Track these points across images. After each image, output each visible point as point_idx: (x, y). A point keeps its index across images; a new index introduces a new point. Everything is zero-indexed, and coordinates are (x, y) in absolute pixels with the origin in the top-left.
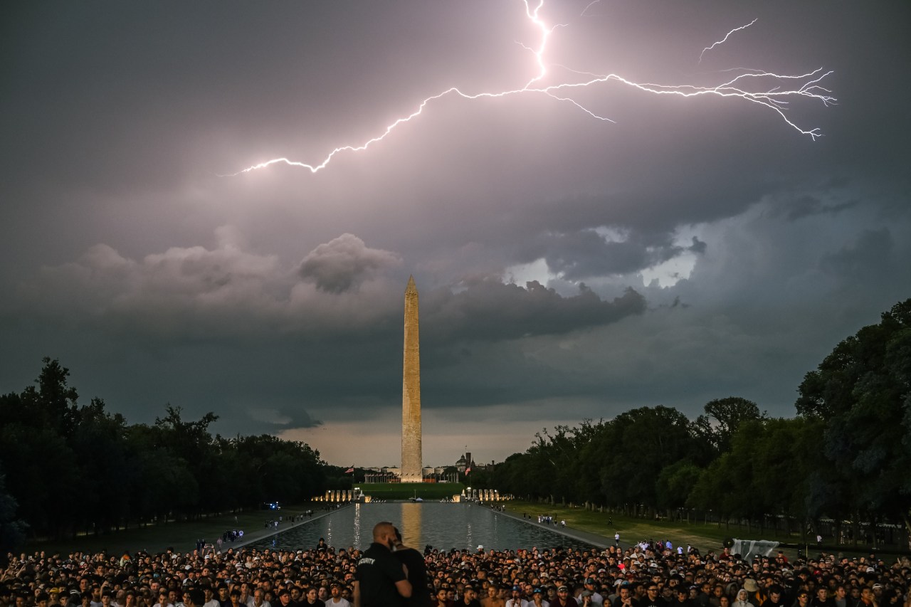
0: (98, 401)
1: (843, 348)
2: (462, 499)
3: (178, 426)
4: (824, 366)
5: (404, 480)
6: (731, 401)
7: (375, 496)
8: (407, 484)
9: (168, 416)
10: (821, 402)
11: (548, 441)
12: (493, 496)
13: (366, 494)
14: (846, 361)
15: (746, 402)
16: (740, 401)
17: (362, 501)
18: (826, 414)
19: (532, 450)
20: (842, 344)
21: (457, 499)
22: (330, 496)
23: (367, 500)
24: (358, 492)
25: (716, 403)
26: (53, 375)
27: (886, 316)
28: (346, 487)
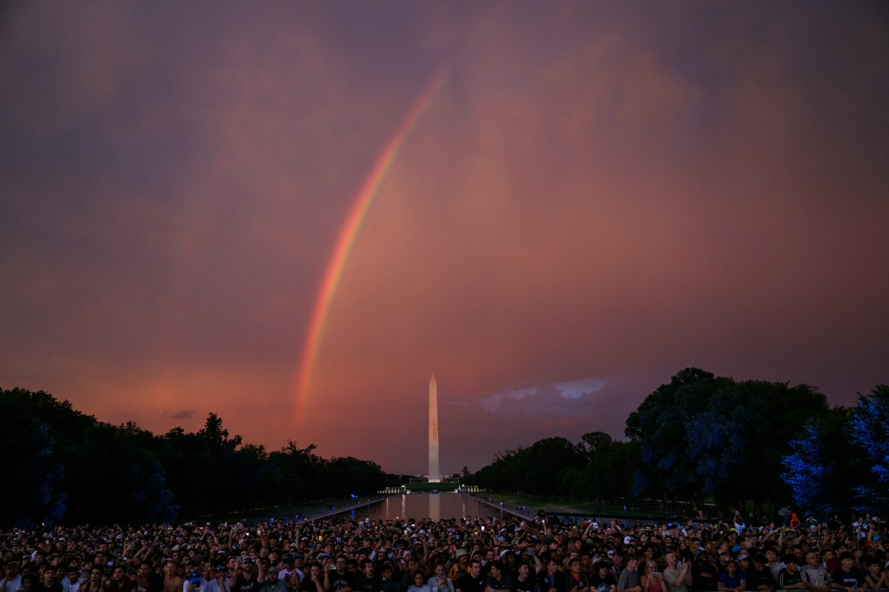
0: (238, 436)
1: (650, 398)
2: (459, 491)
3: (295, 451)
4: (640, 409)
5: (430, 481)
6: (597, 434)
7: (413, 490)
8: (431, 483)
9: (289, 446)
10: (639, 430)
11: (502, 458)
12: (475, 489)
13: (407, 489)
14: (653, 406)
15: (604, 434)
16: (601, 433)
17: (405, 493)
18: (642, 437)
19: (494, 464)
20: (650, 396)
21: (456, 491)
22: (388, 490)
23: (408, 492)
24: (404, 488)
25: (588, 435)
26: (213, 422)
27: (674, 378)
28: (398, 485)
